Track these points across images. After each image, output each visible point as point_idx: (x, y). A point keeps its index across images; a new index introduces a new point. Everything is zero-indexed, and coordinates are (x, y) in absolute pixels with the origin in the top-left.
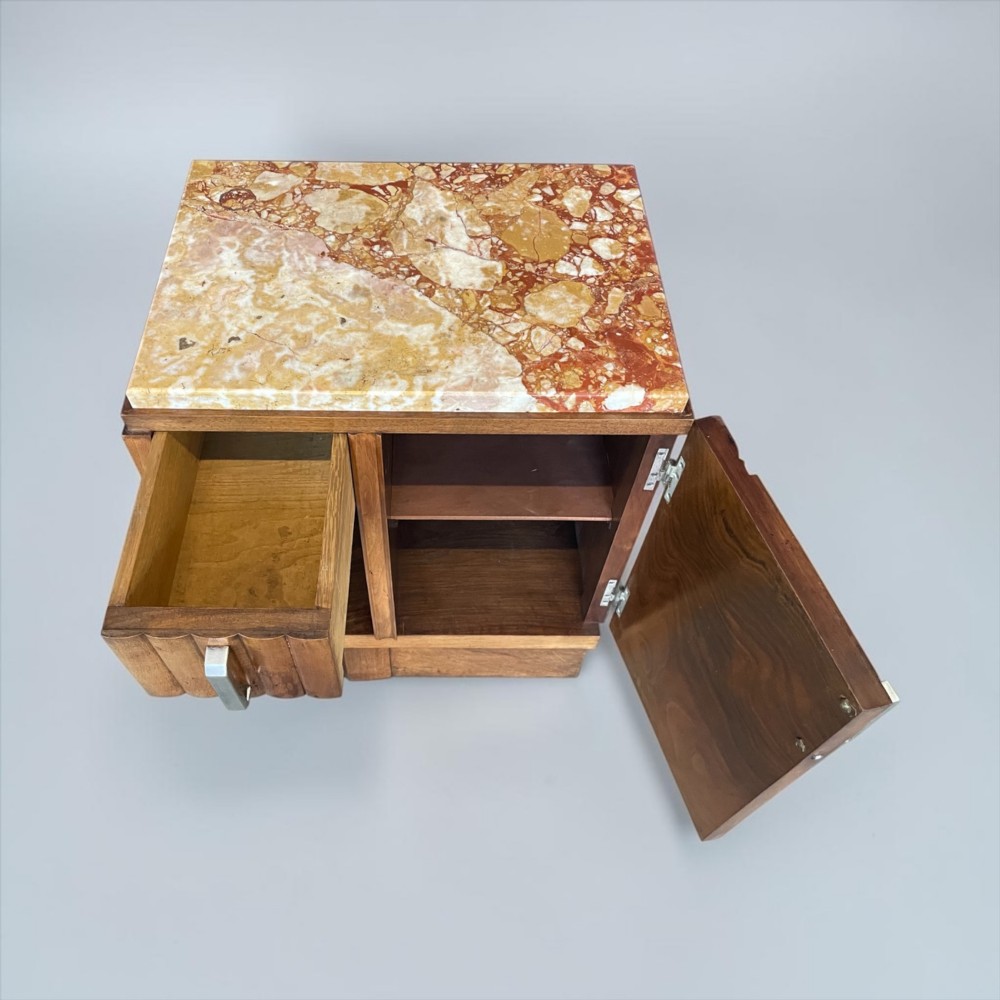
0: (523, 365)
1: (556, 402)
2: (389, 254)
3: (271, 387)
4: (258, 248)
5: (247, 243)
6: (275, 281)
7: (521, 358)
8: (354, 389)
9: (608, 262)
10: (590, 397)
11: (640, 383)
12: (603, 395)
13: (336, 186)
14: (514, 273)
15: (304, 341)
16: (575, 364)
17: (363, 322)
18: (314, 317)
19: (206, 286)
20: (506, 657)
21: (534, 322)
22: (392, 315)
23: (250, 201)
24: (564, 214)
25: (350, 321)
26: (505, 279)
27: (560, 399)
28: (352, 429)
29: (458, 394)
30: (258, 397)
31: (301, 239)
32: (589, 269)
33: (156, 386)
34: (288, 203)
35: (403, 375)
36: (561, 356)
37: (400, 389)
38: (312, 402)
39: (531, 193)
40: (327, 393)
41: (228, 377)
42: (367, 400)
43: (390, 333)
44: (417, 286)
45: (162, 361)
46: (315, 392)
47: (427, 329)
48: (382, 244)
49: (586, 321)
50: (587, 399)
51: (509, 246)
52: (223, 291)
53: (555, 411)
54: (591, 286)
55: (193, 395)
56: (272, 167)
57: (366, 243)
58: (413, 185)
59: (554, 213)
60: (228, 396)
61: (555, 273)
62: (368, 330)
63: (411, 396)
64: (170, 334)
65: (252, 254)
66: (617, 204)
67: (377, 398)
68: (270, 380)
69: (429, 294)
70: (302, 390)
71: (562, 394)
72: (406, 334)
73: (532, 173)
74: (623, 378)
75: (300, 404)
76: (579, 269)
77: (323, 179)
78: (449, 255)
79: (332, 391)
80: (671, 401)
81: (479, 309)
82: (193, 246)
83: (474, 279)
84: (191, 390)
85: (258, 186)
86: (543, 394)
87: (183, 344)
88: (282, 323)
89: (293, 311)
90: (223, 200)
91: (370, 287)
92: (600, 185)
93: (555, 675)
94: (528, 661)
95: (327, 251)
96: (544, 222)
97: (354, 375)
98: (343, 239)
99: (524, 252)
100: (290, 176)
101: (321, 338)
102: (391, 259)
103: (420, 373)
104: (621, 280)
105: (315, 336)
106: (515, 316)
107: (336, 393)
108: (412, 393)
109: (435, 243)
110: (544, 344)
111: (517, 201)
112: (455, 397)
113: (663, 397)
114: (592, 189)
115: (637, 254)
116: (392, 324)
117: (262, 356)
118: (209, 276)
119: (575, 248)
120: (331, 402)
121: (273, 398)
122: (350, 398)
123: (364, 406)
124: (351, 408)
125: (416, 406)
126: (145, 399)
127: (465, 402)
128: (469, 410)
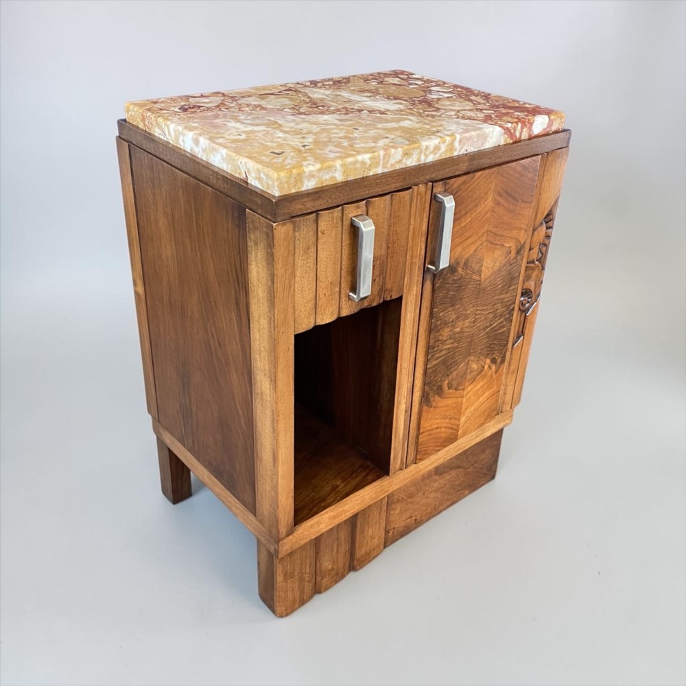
1: (512, 131)
2: (333, 108)
3: (365, 153)
6: (285, 126)
8: (413, 144)
9: (450, 92)
10: (527, 124)
13: (249, 96)
16: (501, 116)
17: (368, 127)
19: (243, 135)
21: (455, 111)
25: (360, 128)
27: (514, 129)
28: (413, 181)
29: (468, 135)
30: (359, 162)
33: (293, 168)
34: (231, 105)
35: (429, 135)
37: (436, 139)
38: (390, 162)
40: (399, 150)
42: (421, 151)
43: (391, 127)
45: (276, 161)
46: (393, 150)
48: (322, 106)
49: (478, 106)
50: (525, 126)
51: (392, 96)
53: (511, 141)
57: (311, 108)
58: (297, 89)
59: (393, 85)
60: (342, 166)
62: (376, 128)
63: (444, 142)
64: (259, 152)
67: (427, 148)
68: (357, 152)
70: (385, 151)
71: (514, 125)
72: (400, 125)
74: (530, 115)
75: (383, 166)
77: (236, 95)
78: (367, 103)
79: (402, 147)
83: (397, 106)
84: (318, 166)
85: (197, 103)
86: (506, 126)
87: (276, 153)
88: (322, 136)
90: (183, 110)
91: (346, 118)
94: (470, 469)
96: (394, 88)
97: (402, 141)
98: (294, 109)
100: (211, 98)
102: (338, 109)
106: (442, 111)
107: (405, 148)
108: (444, 139)
109: (350, 101)
110: (474, 114)
111: (366, 85)
112: (466, 139)
116: (385, 124)
120: (401, 158)
121: (369, 162)
122: (413, 151)
123: (418, 160)
124: (412, 162)
125: (445, 152)
126: (288, 182)
127: (471, 141)
128: (472, 150)
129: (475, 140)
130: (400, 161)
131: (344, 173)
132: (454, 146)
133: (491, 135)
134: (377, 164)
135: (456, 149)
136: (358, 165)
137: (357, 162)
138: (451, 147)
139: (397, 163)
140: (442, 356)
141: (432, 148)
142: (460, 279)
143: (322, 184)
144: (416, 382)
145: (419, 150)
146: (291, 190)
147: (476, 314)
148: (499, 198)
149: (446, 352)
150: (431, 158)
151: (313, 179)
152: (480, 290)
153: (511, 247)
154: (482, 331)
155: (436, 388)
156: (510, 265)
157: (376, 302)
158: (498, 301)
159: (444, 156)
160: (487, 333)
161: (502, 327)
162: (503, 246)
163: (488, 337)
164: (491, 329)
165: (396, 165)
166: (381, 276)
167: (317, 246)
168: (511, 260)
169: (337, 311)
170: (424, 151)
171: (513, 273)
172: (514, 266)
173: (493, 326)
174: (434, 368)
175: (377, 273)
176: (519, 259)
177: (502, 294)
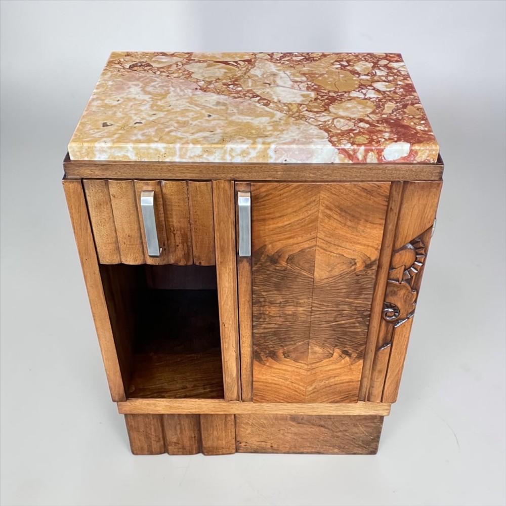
0: (329, 134)
1: (351, 153)
2: (240, 89)
3: (162, 142)
4: (154, 86)
5: (146, 84)
6: (165, 100)
7: (327, 131)
8: (217, 143)
9: (384, 92)
10: (374, 148)
11: (407, 141)
12: (382, 147)
13: (204, 61)
14: (322, 96)
15: (185, 124)
16: (364, 133)
17: (223, 116)
18: (191, 114)
19: (119, 102)
20: (322, 429)
21: (336, 116)
22: (241, 113)
23: (148, 68)
24: (354, 73)
25: (213, 116)
26: (316, 99)
27: (354, 150)
28: (214, 176)
29: (285, 147)
30: (152, 149)
31: (181, 83)
32: (371, 94)
33: (87, 142)
34: (174, 68)
35: (248, 138)
36: (354, 130)
37: (247, 144)
38: (189, 154)
39: (333, 64)
40: (199, 146)
41: (134, 138)
42: (225, 152)
43: (240, 121)
44: (258, 101)
45: (91, 132)
46: (191, 146)
47: (265, 119)
48: (234, 85)
49: (370, 116)
50: (372, 150)
51: (319, 86)
52: (131, 103)
53: (351, 162)
54: (373, 102)
55: (111, 148)
56: (164, 54)
57: (224, 84)
58: (255, 61)
59: (348, 72)
61: (349, 97)
62: (227, 119)
63: (254, 148)
64: (97, 121)
65: (149, 89)
66: (390, 68)
67: (232, 149)
68: (161, 140)
69: (267, 105)
70: (183, 144)
71: (355, 147)
72: (251, 121)
73: (334, 56)
74: (396, 139)
75: (181, 156)
76: (365, 95)
77: (196, 59)
78: (278, 90)
79: (202, 144)
80: (428, 151)
81: (299, 111)
82: (112, 85)
83: (296, 99)
84: (109, 145)
85: (154, 62)
86: (343, 146)
87: (105, 125)
88: (169, 117)
89: (176, 112)
90: (130, 67)
91: (227, 102)
92: (378, 61)
93: (360, 450)
94: (339, 434)
95: (199, 88)
96: (341, 76)
97: (217, 138)
98: (210, 83)
99: (329, 88)
100: (174, 58)
101: (195, 123)
102: (241, 91)
103: (261, 137)
104: (393, 99)
105: (191, 122)
106: (323, 114)
107: (205, 146)
108: (255, 146)
109: (269, 84)
110: (342, 125)
111: (324, 68)
112: (283, 149)
113: (422, 148)
114: (373, 62)
115: (403, 88)
116: (242, 117)
117: (157, 130)
118: (122, 98)
119: (362, 86)
120: (201, 154)
121: (163, 151)
122: (214, 150)
123: (222, 158)
124: (214, 159)
125: (257, 157)
126: (79, 152)
127: (291, 153)
128: (294, 161)
129: (297, 153)
130: (200, 156)
131: (137, 154)
132: (268, 154)
133: (320, 151)
134: (174, 154)
135: (271, 157)
136: (151, 151)
137: (149, 148)
138: (264, 153)
139: (197, 157)
140: (272, 328)
141: (239, 152)
142: (284, 270)
143: (115, 158)
144: (243, 340)
145: (223, 151)
146: (83, 158)
147: (313, 307)
148: (328, 212)
149: (276, 326)
150: (238, 160)
151: (104, 154)
152: (312, 287)
153: (355, 259)
154: (324, 323)
155: (267, 352)
156: (357, 275)
157: (182, 263)
158: (343, 303)
159: (255, 161)
160: (331, 326)
161: (354, 327)
162: (343, 255)
163: (335, 330)
164: (337, 325)
165: (195, 158)
166: (185, 244)
167: (111, 205)
168: (357, 271)
169: (142, 258)
170: (228, 153)
171: (363, 283)
172: (363, 277)
173: (339, 322)
174: (263, 335)
175: (178, 240)
176: (370, 273)
177: (348, 298)
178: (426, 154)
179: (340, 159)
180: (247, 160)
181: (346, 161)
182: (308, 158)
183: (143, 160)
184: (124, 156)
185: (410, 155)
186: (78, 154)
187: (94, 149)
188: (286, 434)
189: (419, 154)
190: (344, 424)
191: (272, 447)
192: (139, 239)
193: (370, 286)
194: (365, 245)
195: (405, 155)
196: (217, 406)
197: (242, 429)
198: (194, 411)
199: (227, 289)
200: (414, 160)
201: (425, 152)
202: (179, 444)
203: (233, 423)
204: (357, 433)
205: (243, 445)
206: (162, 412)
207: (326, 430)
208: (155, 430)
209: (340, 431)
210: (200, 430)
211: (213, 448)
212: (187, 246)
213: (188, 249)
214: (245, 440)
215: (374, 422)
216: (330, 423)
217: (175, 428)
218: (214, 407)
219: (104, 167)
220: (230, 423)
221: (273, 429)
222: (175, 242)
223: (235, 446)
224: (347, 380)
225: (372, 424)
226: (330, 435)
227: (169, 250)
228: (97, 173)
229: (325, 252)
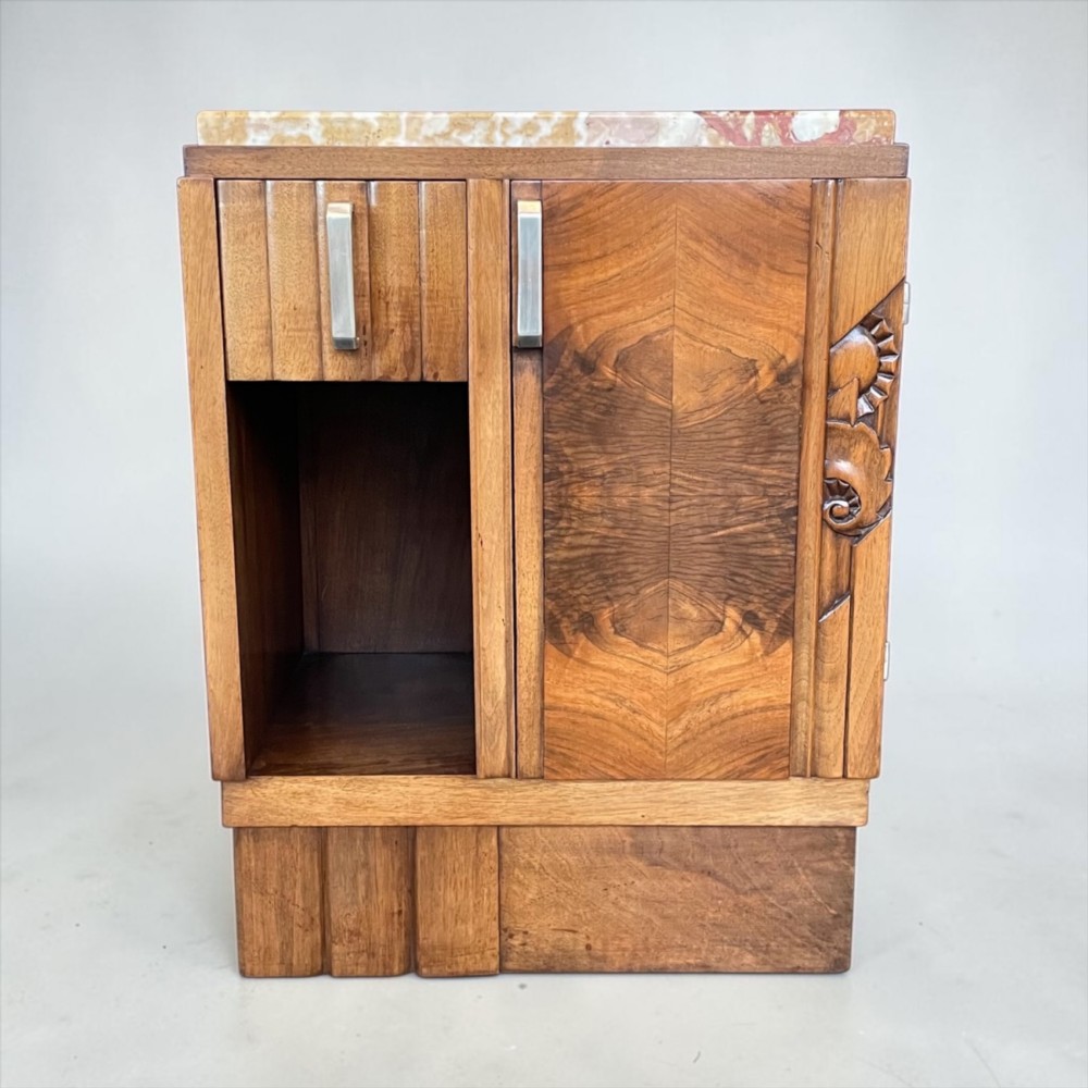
1: (731, 125)
10: (772, 116)
20: (710, 881)
27: (735, 120)
28: (472, 170)
29: (607, 115)
30: (356, 122)
38: (423, 132)
40: (445, 115)
42: (493, 127)
46: (429, 114)
50: (769, 120)
53: (731, 144)
55: (278, 119)
60: (321, 120)
63: (549, 118)
67: (506, 121)
75: (408, 137)
79: (450, 113)
80: (874, 121)
93: (803, 958)
108: (550, 114)
112: (604, 119)
113: (863, 116)
120: (447, 130)
121: (376, 125)
122: (472, 123)
123: (488, 139)
124: (472, 141)
125: (554, 136)
126: (217, 128)
127: (617, 127)
128: (622, 144)
129: (629, 127)
130: (445, 135)
131: (325, 133)
132: (573, 130)
133: (671, 124)
134: (396, 131)
135: (579, 137)
136: (354, 126)
137: (351, 119)
138: (568, 129)
139: (439, 136)
140: (586, 547)
141: (518, 125)
142: (610, 390)
143: (283, 142)
144: (522, 583)
145: (488, 124)
146: (224, 141)
147: (672, 485)
148: (693, 245)
149: (596, 542)
150: (517, 142)
151: (265, 132)
152: (669, 431)
153: (755, 361)
154: (698, 531)
155: (576, 616)
156: (763, 402)
157: (398, 377)
158: (738, 476)
159: (549, 144)
160: (715, 541)
161: (766, 544)
162: (730, 351)
163: (722, 553)
164: (729, 536)
165: (436, 139)
166: (408, 329)
167: (266, 238)
168: (760, 389)
169: (317, 366)
170: (499, 127)
171: (775, 423)
172: (775, 407)
173: (732, 530)
174: (565, 567)
175: (395, 318)
176: (790, 396)
177: (745, 462)
178: (872, 128)
179: (710, 139)
180: (533, 142)
181: (722, 143)
182: (649, 137)
183: (337, 144)
184: (303, 137)
185: (841, 130)
186: (214, 132)
187: (246, 121)
188: (622, 902)
189: (859, 126)
190: (761, 865)
191: (588, 947)
192: (314, 317)
193: (790, 430)
194: (771, 325)
195: (832, 129)
196: (457, 799)
197: (515, 888)
198: (403, 816)
199: (489, 446)
200: (851, 139)
201: (870, 123)
202: (358, 934)
203: (495, 865)
204: (794, 897)
205: (516, 942)
206: (326, 821)
207: (721, 886)
208: (305, 889)
209: (755, 890)
210: (412, 892)
211: (444, 948)
212: (412, 332)
213: (413, 341)
214: (521, 925)
215: (832, 858)
216: (728, 861)
217: (354, 879)
218: (451, 803)
219: (261, 154)
220: (486, 865)
221: (591, 884)
222: (387, 324)
223: (496, 944)
224: (760, 704)
225: (829, 865)
226: (731, 902)
227: (373, 344)
228: (246, 166)
229: (692, 342)
